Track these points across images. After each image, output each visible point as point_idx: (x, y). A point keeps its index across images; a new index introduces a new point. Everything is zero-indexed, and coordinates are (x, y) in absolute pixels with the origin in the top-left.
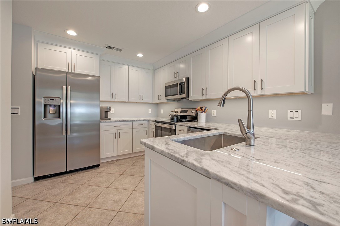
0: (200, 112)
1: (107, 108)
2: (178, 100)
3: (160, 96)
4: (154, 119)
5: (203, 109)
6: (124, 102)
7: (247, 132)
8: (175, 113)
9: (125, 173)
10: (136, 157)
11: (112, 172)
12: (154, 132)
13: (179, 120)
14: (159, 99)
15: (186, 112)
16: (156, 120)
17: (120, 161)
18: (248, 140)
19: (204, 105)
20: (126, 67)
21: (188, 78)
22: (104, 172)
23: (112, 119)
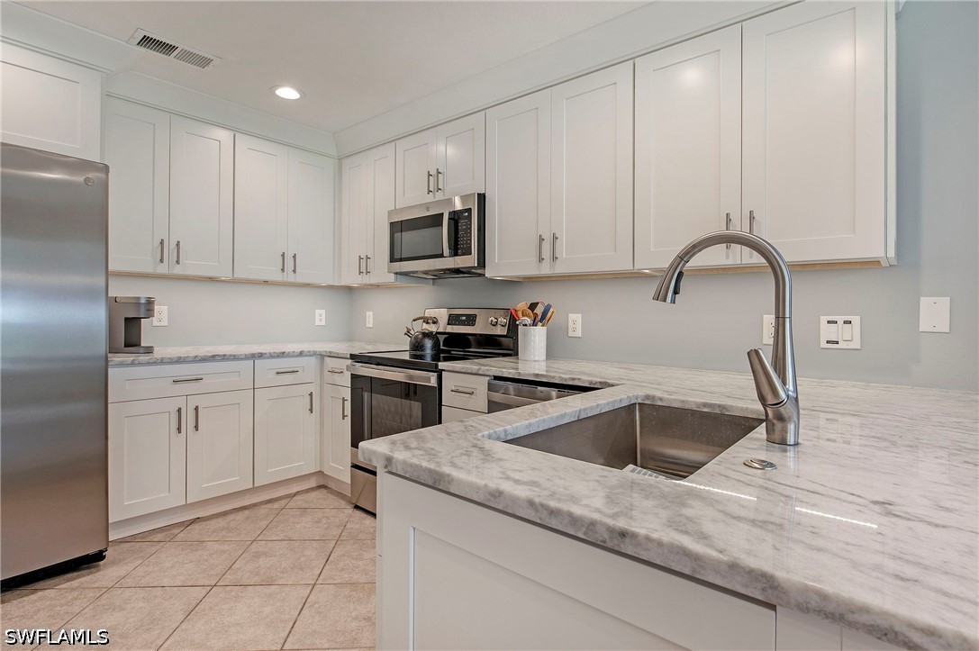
0: (528, 321)
1: (136, 302)
2: (439, 276)
3: (367, 258)
4: (345, 348)
5: (539, 310)
6: (211, 279)
7: (783, 395)
8: (425, 326)
9: (229, 578)
10: (269, 506)
11: (166, 582)
12: (344, 400)
13: (444, 351)
14: (360, 273)
15: (471, 320)
16: (356, 352)
17: (196, 526)
18: (778, 425)
19: (543, 296)
20: (224, 135)
21: (484, 196)
22: (129, 582)
23: (159, 352)
